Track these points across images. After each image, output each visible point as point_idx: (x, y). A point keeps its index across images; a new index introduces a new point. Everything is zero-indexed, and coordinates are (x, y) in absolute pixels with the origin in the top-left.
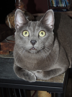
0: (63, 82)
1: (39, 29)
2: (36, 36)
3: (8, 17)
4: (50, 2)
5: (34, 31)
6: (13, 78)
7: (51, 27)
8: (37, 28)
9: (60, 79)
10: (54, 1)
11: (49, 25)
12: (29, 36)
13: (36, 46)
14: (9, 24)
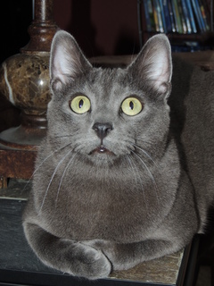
2: (112, 112)
3: (5, 68)
4: (147, 17)
5: (106, 96)
8: (115, 87)
10: (159, 16)
12: (90, 111)
13: (110, 140)
14: (8, 91)
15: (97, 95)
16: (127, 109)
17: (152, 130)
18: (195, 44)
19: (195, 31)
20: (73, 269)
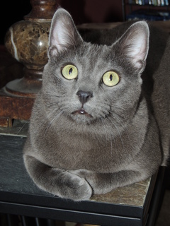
0: (141, 205)
1: (105, 66)
2: (94, 82)
3: (12, 31)
6: (16, 188)
7: (138, 65)
8: (100, 61)
9: (134, 197)
11: (133, 58)
12: (76, 79)
13: (90, 105)
14: (13, 50)
15: (84, 67)
16: (107, 81)
17: (125, 100)
18: (167, 14)
19: (167, 4)
20: (62, 192)
